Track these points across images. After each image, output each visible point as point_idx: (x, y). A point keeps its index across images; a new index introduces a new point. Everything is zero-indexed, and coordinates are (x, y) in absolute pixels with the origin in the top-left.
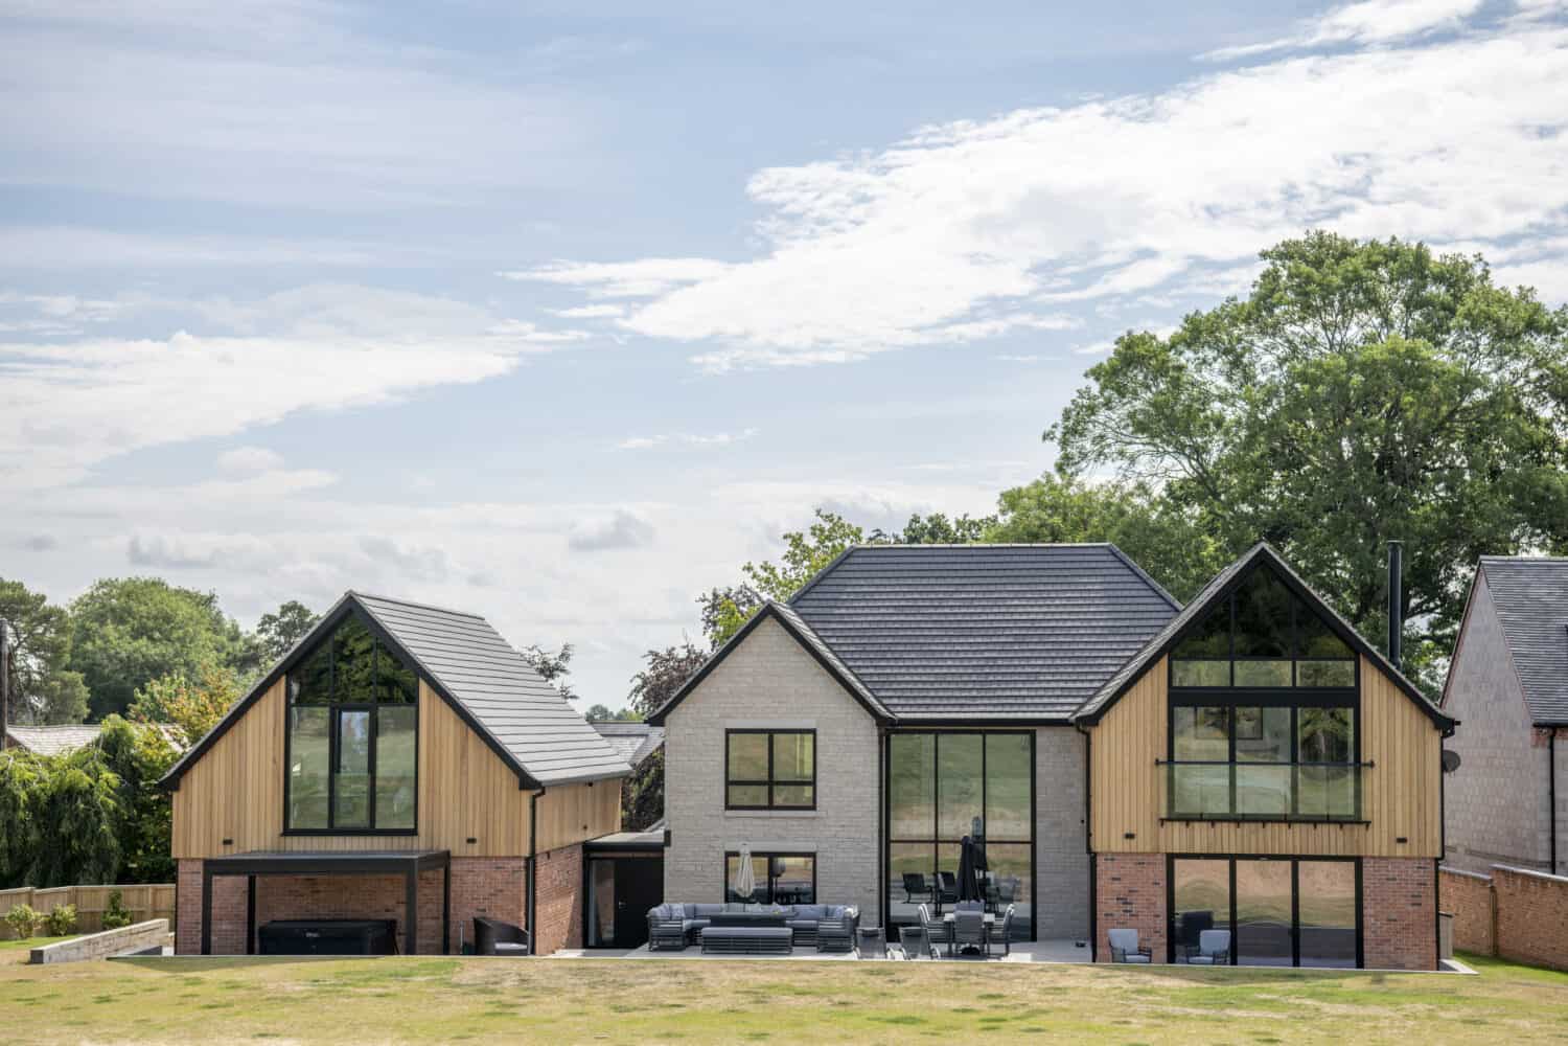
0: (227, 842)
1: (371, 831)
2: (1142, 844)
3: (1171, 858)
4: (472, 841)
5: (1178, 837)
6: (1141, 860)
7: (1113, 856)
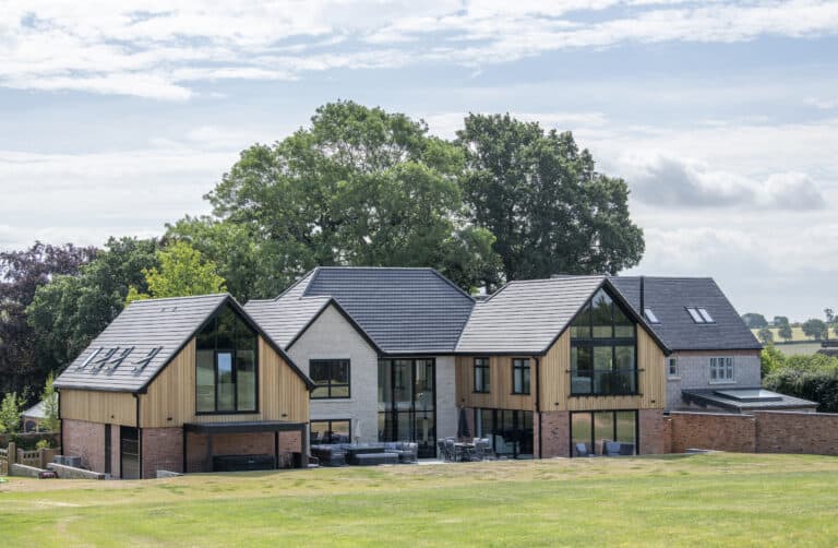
0: (170, 419)
1: (236, 412)
2: (561, 408)
3: (571, 412)
4: (285, 415)
5: (574, 404)
6: (560, 414)
7: (549, 413)
